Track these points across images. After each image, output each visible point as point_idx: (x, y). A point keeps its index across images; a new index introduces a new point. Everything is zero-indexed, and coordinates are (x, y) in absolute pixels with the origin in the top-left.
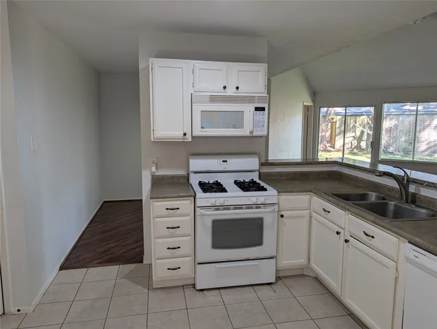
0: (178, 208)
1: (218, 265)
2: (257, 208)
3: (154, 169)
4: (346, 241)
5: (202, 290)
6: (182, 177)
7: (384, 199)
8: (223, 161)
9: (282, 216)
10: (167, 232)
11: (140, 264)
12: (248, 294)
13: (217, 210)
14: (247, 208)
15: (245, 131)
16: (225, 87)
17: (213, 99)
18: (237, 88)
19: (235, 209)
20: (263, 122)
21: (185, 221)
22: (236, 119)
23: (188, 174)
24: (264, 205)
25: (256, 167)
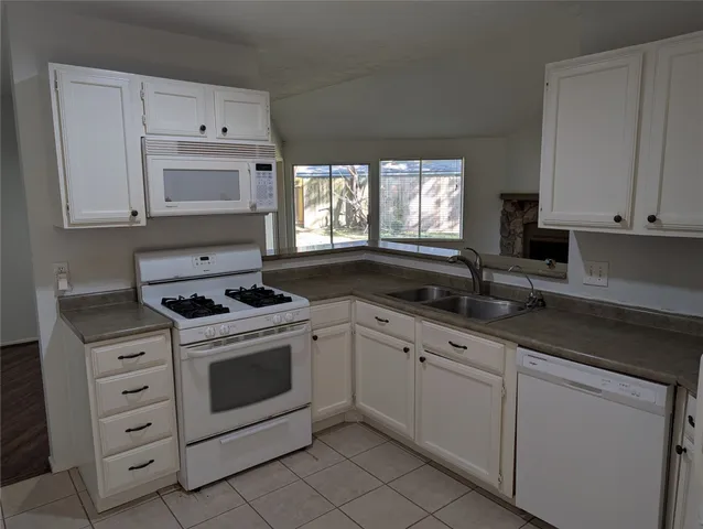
0: (142, 353)
1: (224, 440)
2: (280, 331)
3: (63, 285)
4: (422, 360)
5: (198, 490)
6: (125, 294)
7: (449, 293)
8: (202, 259)
9: (315, 338)
10: (124, 400)
11: (48, 475)
12: (276, 473)
13: (217, 344)
14: (266, 334)
15: (242, 205)
16: (203, 128)
17: (185, 148)
18: (225, 130)
19: (247, 338)
20: (271, 188)
21: (156, 375)
22: (226, 184)
23: (135, 288)
24: (291, 323)
25: (258, 264)
